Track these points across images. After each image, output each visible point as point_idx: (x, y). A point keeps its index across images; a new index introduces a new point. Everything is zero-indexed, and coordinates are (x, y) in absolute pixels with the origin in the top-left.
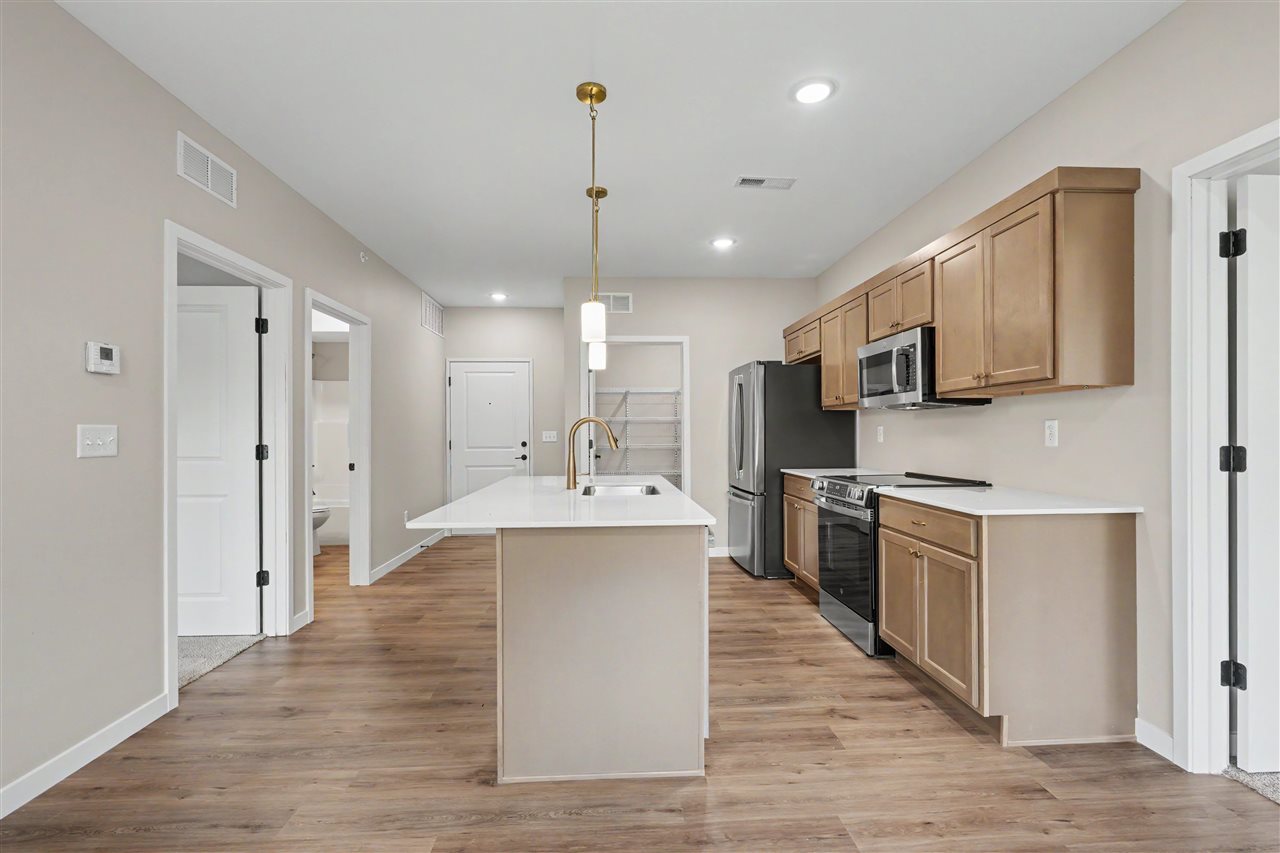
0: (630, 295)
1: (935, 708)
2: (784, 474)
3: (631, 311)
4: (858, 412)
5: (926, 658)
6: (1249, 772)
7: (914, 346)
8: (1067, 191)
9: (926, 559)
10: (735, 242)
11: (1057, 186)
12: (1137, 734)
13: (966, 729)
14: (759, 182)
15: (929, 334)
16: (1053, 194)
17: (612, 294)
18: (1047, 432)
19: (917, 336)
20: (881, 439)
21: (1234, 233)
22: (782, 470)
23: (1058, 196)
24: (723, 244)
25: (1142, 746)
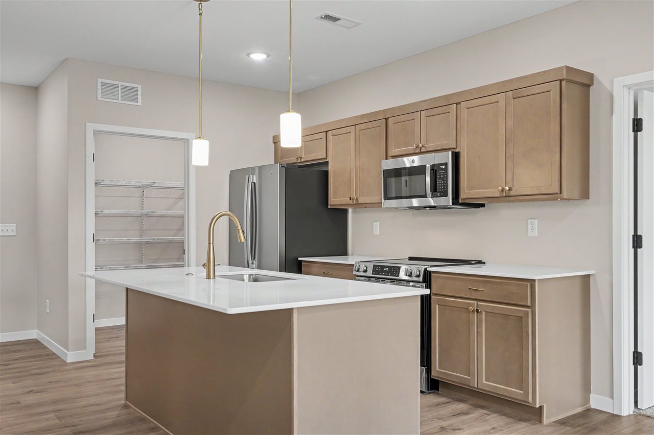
0: (140, 87)
1: (492, 414)
2: (301, 261)
3: (140, 103)
4: (350, 210)
5: (484, 382)
6: (644, 408)
7: (446, 164)
8: (569, 81)
9: (484, 313)
10: (268, 56)
11: (565, 77)
12: (591, 403)
13: (518, 420)
14: (335, 19)
15: (456, 157)
16: (561, 81)
17: (120, 83)
18: (530, 227)
19: (448, 158)
20: (377, 232)
21: (636, 119)
22: (299, 259)
23: (563, 83)
24: (258, 57)
25: (595, 409)
